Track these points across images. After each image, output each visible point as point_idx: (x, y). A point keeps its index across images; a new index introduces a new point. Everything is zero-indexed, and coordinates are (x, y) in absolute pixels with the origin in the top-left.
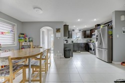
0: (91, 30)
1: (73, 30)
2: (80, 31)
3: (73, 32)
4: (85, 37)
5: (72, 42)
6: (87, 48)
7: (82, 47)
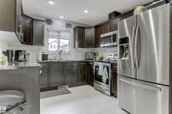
0: (96, 27)
1: (49, 21)
2: (68, 25)
3: (46, 26)
4: (81, 46)
5: (45, 57)
6: (87, 74)
7: (73, 74)
